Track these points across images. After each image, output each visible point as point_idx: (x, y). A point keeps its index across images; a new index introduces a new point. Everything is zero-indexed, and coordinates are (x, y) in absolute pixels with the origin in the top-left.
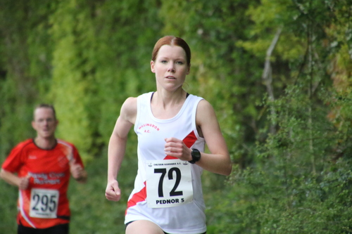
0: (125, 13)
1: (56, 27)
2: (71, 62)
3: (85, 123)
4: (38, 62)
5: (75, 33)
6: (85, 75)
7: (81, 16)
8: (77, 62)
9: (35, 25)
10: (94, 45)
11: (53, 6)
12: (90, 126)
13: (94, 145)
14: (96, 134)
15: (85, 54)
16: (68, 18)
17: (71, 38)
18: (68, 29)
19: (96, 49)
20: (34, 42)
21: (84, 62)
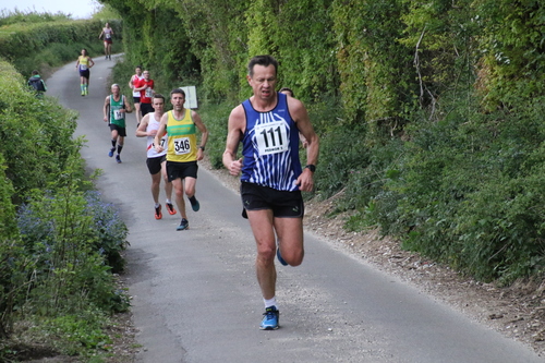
0: (300, 11)
1: (248, 19)
2: (261, 44)
4: (237, 41)
5: (263, 24)
7: (267, 13)
8: (265, 43)
10: (278, 32)
11: (246, 5)
15: (271, 39)
16: (258, 14)
17: (261, 27)
18: (259, 21)
20: (232, 28)
21: (271, 43)
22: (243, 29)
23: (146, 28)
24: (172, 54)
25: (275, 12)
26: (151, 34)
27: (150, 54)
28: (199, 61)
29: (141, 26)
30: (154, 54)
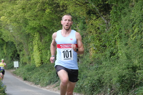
0: (47, 41)
1: (34, 43)
2: (37, 49)
3: (40, 59)
4: (30, 49)
5: (38, 44)
6: (40, 51)
7: (39, 41)
8: (38, 49)
9: (29, 43)
10: (42, 46)
11: (33, 39)
12: (41, 59)
13: (41, 62)
14: (42, 61)
15: (40, 48)
16: (36, 42)
17: (37, 45)
18: (37, 43)
19: (42, 47)
20: (29, 45)
21: (39, 49)
22: (32, 46)
23: (4, 47)
24: (11, 54)
25: (41, 41)
26: (6, 49)
27: (5, 54)
28: (19, 55)
29: (3, 47)
30: (6, 54)
